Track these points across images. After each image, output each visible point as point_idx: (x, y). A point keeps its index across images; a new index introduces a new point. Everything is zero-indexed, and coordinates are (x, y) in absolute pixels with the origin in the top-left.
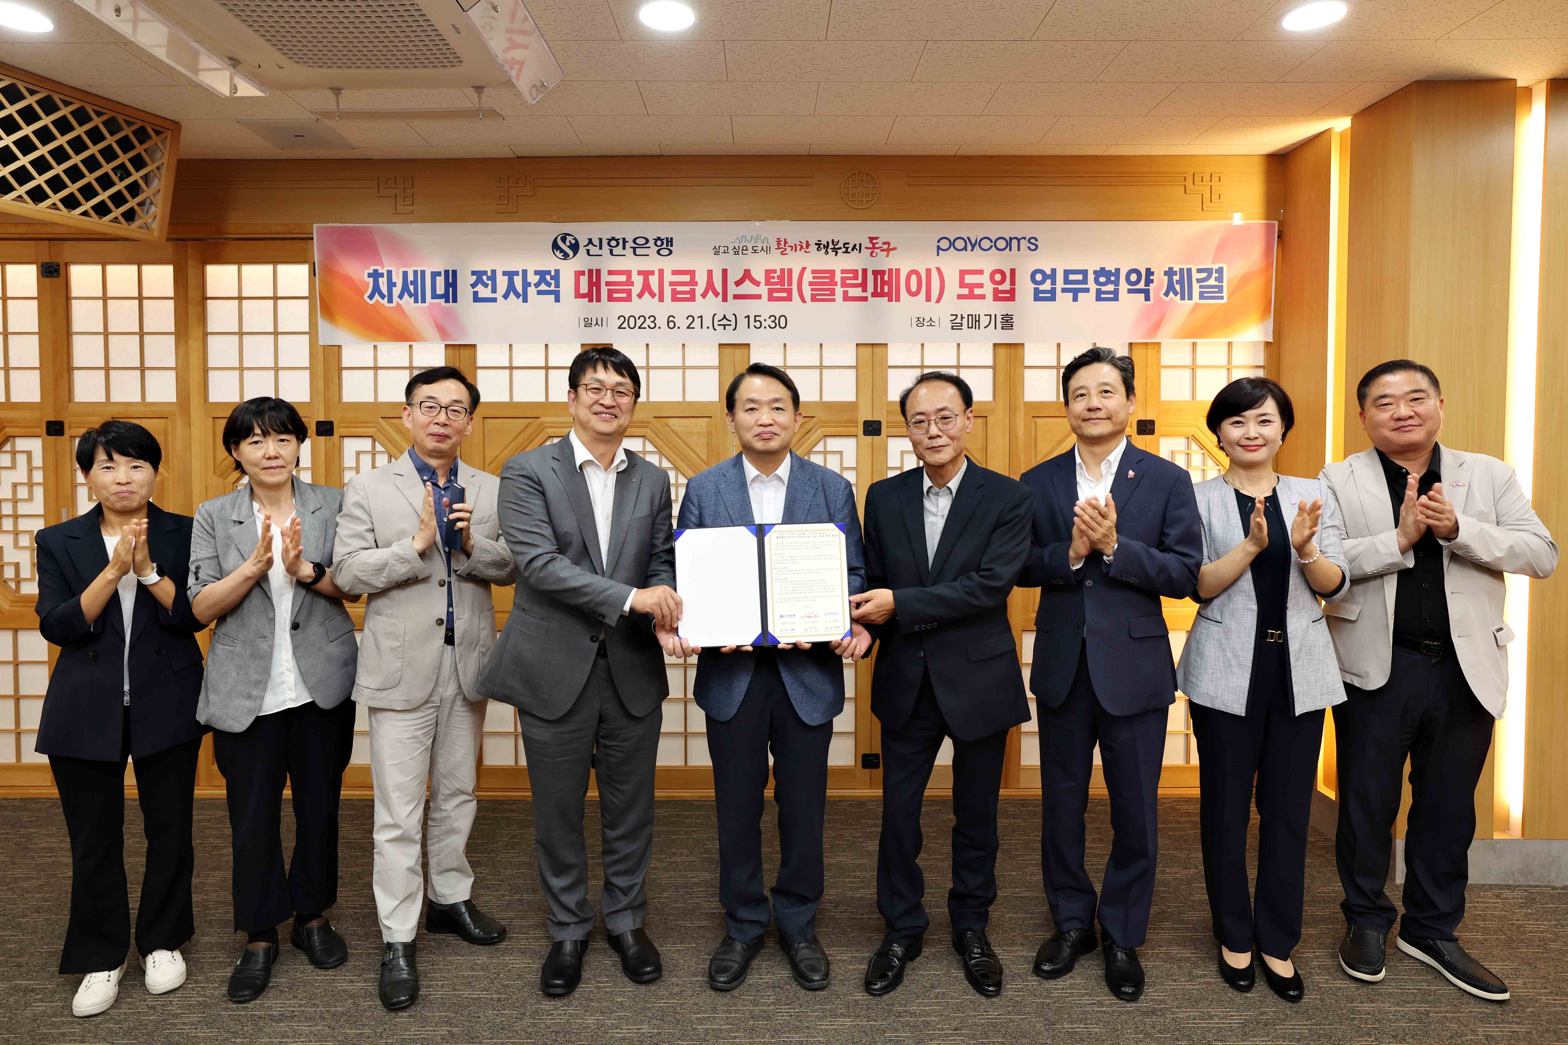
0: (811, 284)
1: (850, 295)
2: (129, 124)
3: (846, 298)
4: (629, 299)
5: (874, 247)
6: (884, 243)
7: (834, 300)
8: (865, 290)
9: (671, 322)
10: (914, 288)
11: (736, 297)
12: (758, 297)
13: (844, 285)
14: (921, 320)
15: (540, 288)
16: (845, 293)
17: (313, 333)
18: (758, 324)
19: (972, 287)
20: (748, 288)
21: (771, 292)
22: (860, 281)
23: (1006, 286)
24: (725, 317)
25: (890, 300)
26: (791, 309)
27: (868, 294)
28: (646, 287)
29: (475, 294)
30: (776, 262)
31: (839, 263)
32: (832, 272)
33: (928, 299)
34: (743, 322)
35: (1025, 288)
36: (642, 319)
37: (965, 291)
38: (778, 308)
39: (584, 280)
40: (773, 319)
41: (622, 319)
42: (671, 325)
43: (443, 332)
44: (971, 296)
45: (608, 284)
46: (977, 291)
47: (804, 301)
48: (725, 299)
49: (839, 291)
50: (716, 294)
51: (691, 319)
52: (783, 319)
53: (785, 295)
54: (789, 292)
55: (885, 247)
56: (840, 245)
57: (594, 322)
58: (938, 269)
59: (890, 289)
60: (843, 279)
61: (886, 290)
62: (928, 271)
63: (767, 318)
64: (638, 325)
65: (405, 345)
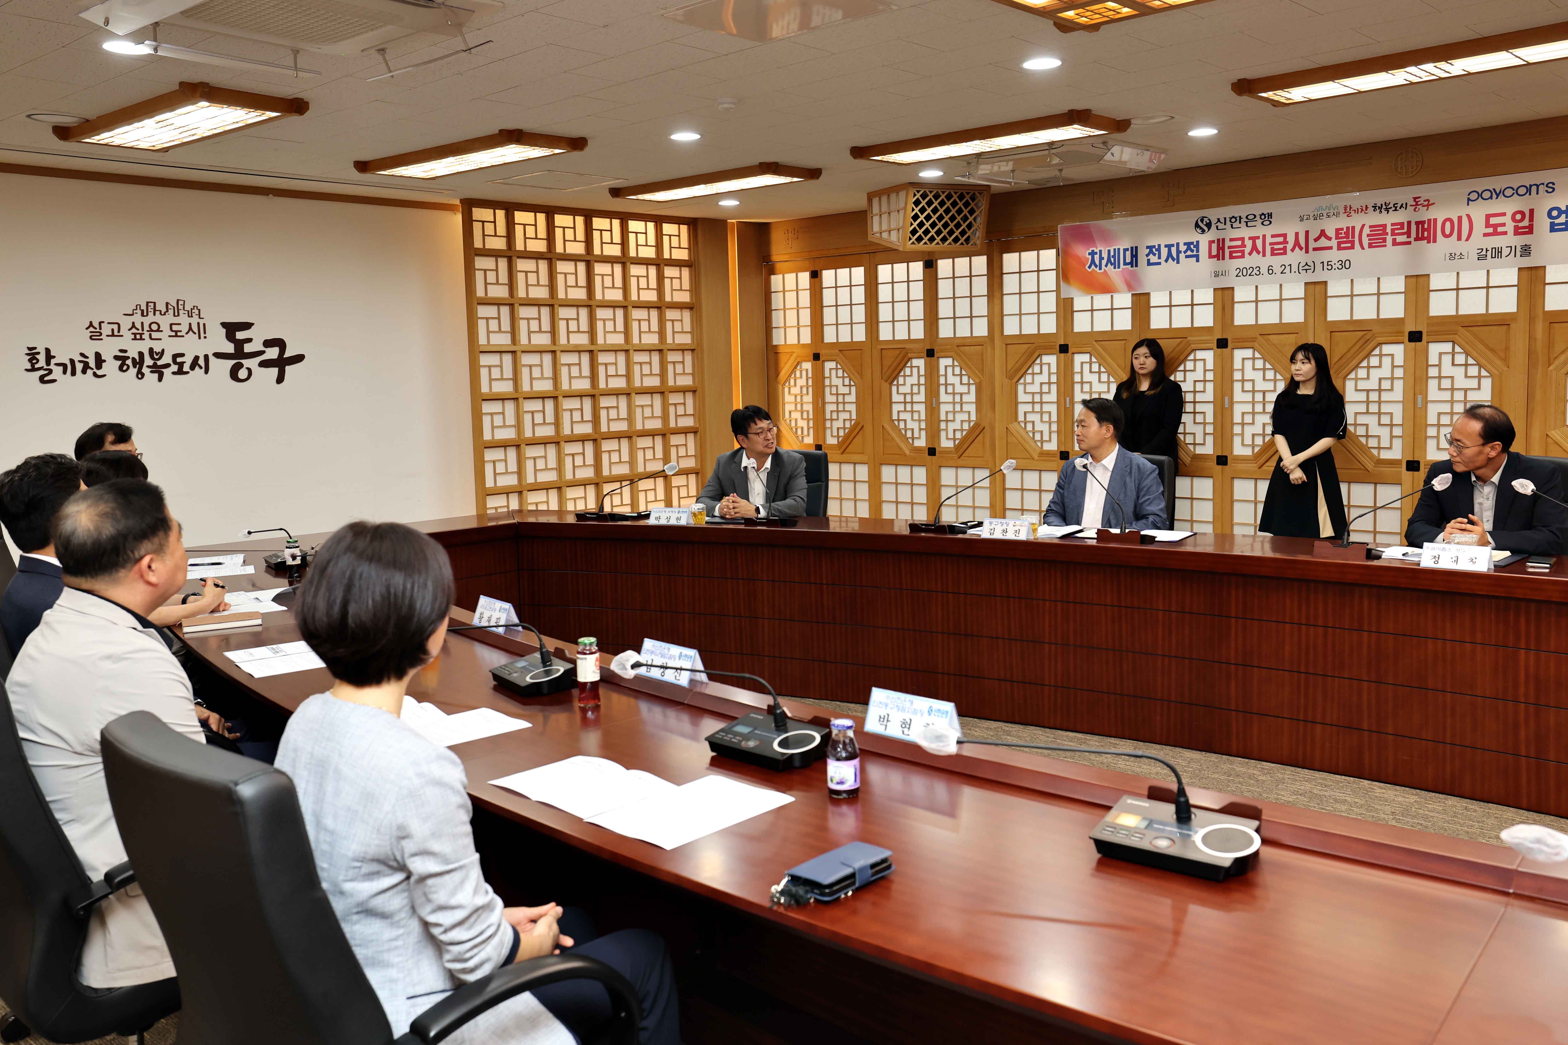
0: (1368, 235)
1: (1398, 241)
3: (1395, 243)
4: (1243, 256)
5: (1417, 204)
7: (1385, 246)
8: (1409, 236)
9: (1270, 270)
10: (1448, 232)
11: (1315, 249)
12: (1331, 248)
13: (1393, 234)
14: (1453, 255)
15: (1187, 254)
16: (1394, 240)
17: (1058, 291)
18: (1330, 267)
19: (1495, 226)
20: (1323, 242)
21: (1339, 244)
22: (1405, 230)
23: (1526, 223)
24: (1307, 264)
25: (1429, 242)
26: (1355, 255)
27: (1412, 239)
28: (1254, 248)
29: (1149, 260)
30: (1343, 222)
32: (1385, 226)
33: (1459, 238)
34: (1319, 267)
35: (1542, 222)
36: (1251, 269)
37: (1491, 230)
38: (1344, 255)
39: (1214, 246)
40: (1340, 262)
41: (1238, 270)
42: (1271, 272)
43: (1130, 287)
44: (1495, 233)
45: (1229, 247)
46: (1500, 229)
47: (1363, 248)
48: (1307, 252)
49: (1389, 239)
50: (1301, 249)
51: (1283, 267)
52: (1347, 262)
53: (1349, 245)
54: (1353, 243)
55: (1426, 203)
57: (1220, 274)
58: (1468, 216)
59: (1429, 234)
60: (1393, 230)
61: (1426, 234)
62: (1460, 218)
63: (1336, 263)
64: (1249, 274)
65: (1108, 296)
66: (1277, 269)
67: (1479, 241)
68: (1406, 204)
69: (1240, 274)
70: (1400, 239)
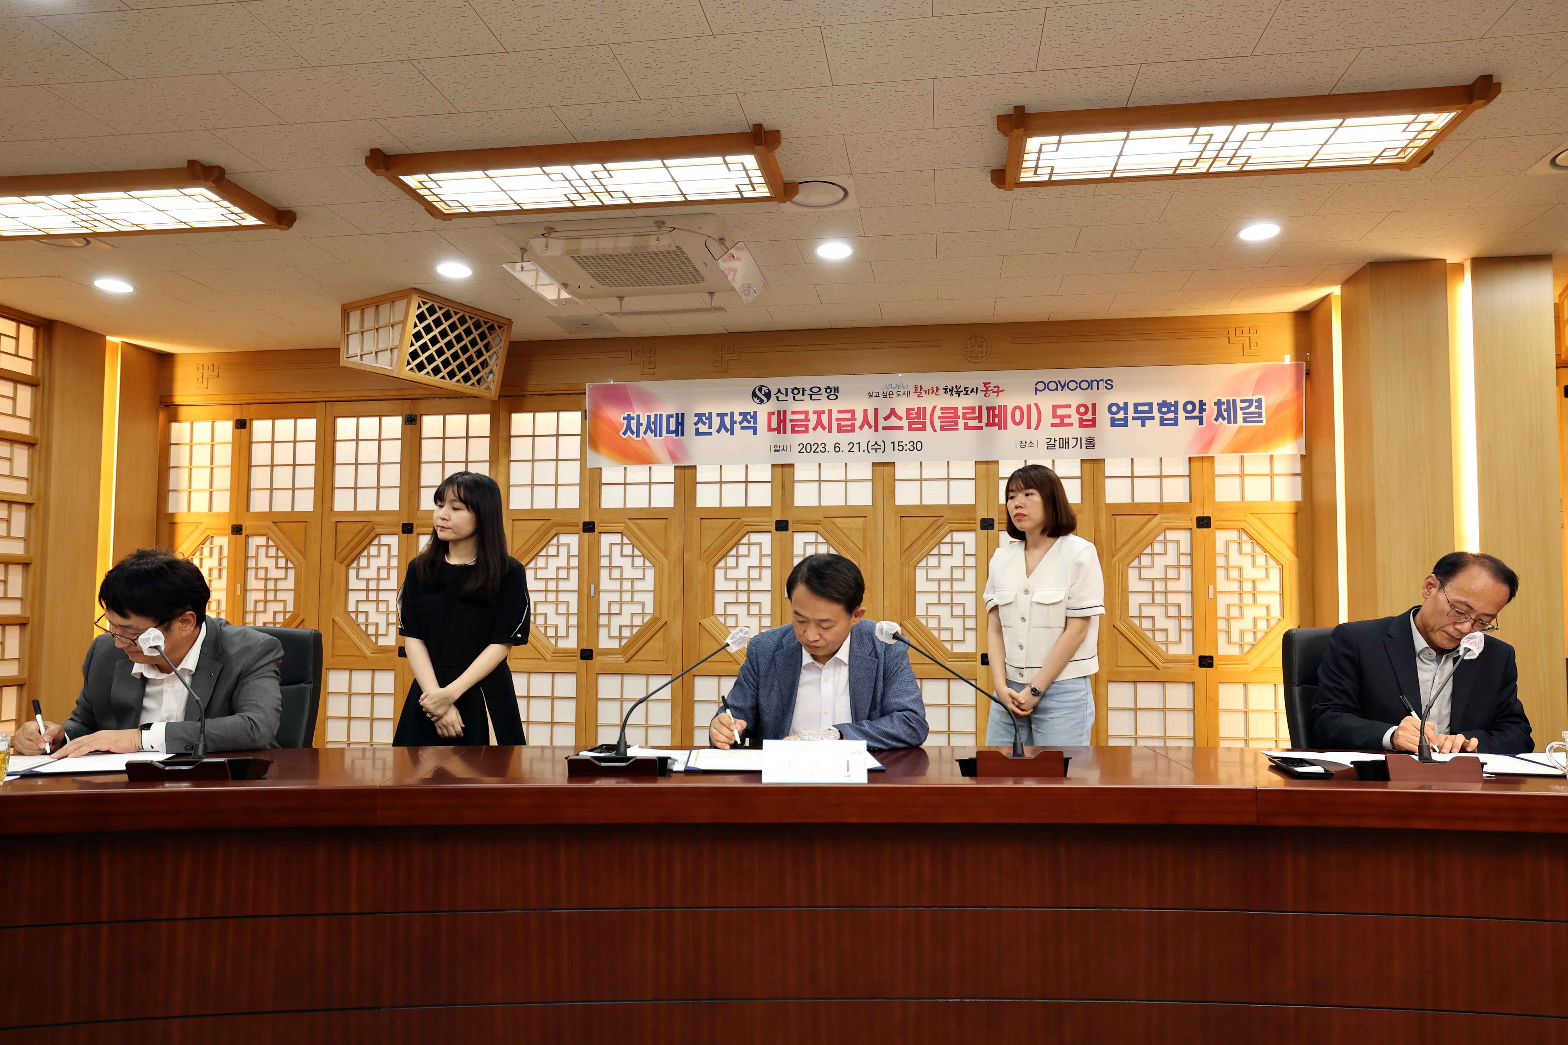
0: (940, 418)
1: (969, 425)
2: (486, 323)
3: (967, 427)
4: (806, 431)
5: (987, 390)
6: (994, 387)
7: (957, 429)
8: (980, 421)
9: (837, 448)
10: (1018, 419)
11: (885, 428)
12: (901, 428)
13: (965, 418)
14: (1024, 442)
15: (743, 425)
16: (966, 424)
18: (901, 448)
19: (1062, 417)
20: (893, 421)
21: (910, 424)
22: (977, 415)
23: (1089, 416)
24: (876, 443)
25: (1000, 428)
27: (983, 424)
28: (819, 423)
29: (697, 429)
30: (914, 402)
31: (961, 402)
32: (956, 409)
33: (1029, 427)
34: (889, 447)
35: (1104, 417)
36: (816, 445)
37: (1057, 421)
38: (916, 436)
39: (774, 419)
40: (912, 444)
41: (801, 446)
42: (837, 449)
43: (673, 457)
45: (791, 421)
46: (1066, 421)
47: (935, 430)
48: (876, 430)
50: (870, 427)
51: (851, 445)
52: (919, 444)
53: (921, 426)
54: (924, 424)
55: (996, 389)
56: (962, 389)
58: (1036, 405)
59: (1000, 420)
61: (997, 420)
62: (1029, 407)
63: (908, 444)
64: (813, 450)
65: (647, 467)
66: (845, 447)
67: (1047, 431)
68: (977, 388)
69: (804, 450)
70: (973, 423)
